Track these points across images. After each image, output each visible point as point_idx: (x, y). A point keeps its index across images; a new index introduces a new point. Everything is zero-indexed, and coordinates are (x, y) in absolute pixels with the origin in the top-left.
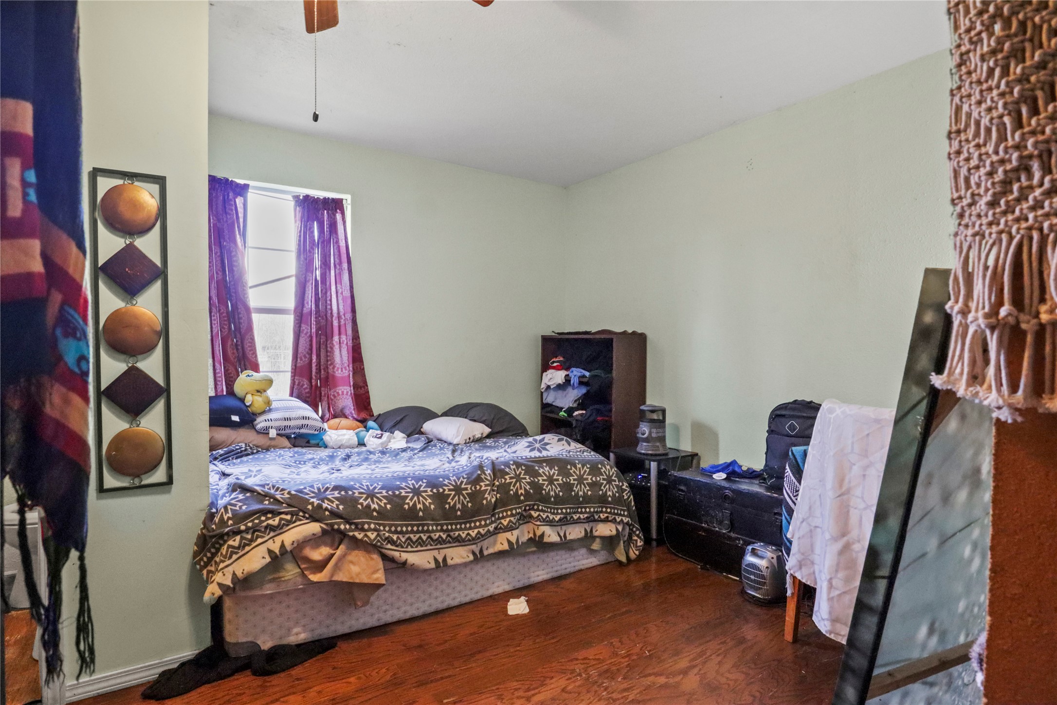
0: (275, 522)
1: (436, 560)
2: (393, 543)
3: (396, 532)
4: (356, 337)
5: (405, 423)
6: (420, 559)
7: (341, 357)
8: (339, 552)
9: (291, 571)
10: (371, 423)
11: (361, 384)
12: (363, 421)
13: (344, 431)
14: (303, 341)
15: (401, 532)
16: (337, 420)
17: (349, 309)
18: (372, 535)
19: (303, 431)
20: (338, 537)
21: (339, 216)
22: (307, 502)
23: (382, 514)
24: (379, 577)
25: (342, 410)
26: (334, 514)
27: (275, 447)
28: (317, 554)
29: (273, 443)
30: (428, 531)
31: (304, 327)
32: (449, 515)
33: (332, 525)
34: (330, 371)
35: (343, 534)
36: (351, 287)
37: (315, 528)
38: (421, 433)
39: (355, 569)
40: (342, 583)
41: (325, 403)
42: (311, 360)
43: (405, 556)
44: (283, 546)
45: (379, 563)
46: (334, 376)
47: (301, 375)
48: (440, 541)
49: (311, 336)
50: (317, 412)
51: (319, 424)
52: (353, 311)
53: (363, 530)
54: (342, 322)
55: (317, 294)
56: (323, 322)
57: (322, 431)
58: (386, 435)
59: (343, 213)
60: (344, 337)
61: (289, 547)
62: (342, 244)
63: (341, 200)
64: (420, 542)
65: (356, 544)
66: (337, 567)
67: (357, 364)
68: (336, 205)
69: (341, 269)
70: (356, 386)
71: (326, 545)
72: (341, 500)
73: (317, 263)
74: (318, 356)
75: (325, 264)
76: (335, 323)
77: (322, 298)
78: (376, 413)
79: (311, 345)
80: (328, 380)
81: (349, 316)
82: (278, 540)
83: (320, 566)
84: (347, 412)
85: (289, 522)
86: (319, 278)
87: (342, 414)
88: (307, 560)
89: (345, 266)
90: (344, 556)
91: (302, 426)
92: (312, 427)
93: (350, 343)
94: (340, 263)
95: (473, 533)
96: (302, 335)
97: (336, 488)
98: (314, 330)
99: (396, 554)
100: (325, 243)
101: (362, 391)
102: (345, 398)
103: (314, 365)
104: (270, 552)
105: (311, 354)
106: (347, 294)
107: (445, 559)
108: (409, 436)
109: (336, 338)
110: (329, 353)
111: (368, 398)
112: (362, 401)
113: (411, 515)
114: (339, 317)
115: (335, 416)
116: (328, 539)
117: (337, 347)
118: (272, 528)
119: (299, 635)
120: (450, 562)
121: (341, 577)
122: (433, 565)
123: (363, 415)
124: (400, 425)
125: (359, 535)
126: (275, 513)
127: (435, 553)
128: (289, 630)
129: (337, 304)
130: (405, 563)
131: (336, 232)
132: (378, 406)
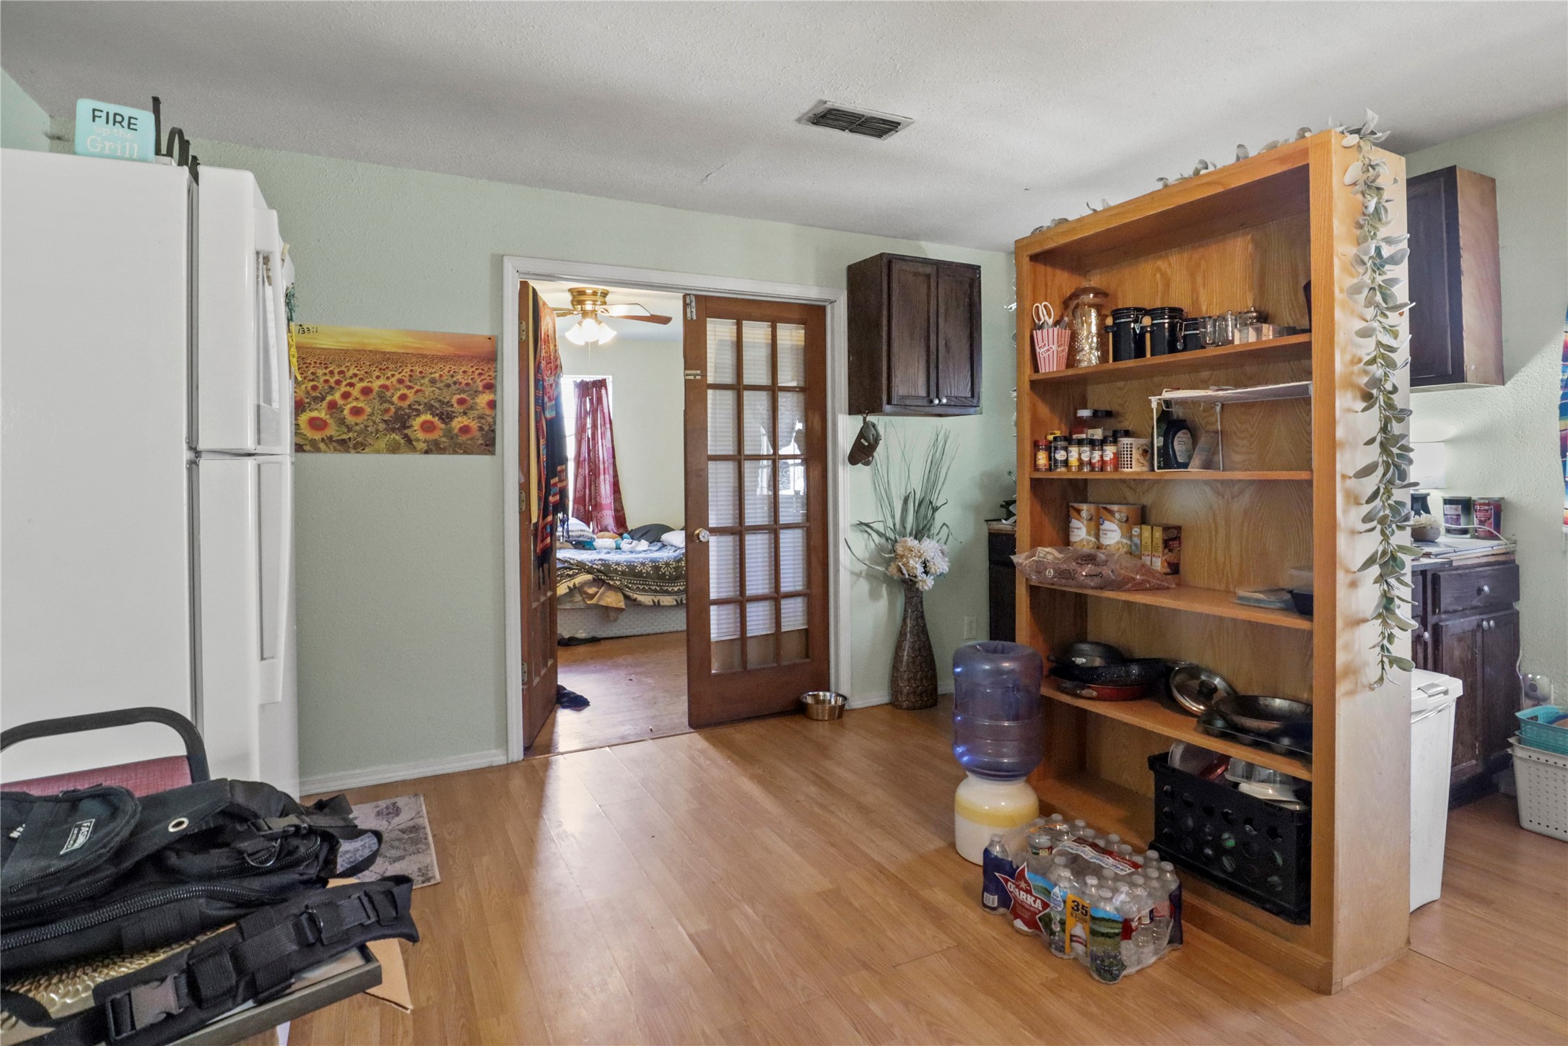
0: (571, 573)
1: (654, 601)
2: (629, 588)
3: (630, 583)
4: (616, 476)
5: (648, 534)
6: (645, 599)
7: (605, 489)
8: (601, 591)
9: (578, 598)
10: (625, 535)
11: (619, 509)
12: (621, 535)
13: (607, 539)
14: (579, 480)
15: (633, 583)
16: (603, 533)
17: (611, 456)
18: (618, 583)
19: (581, 539)
20: (601, 583)
21: (603, 391)
22: (586, 565)
23: (623, 573)
24: (622, 605)
25: (606, 527)
26: (599, 571)
27: (564, 548)
28: (591, 591)
29: (563, 546)
30: (648, 585)
31: (580, 470)
32: (662, 577)
33: (598, 576)
34: (598, 500)
35: (603, 582)
36: (612, 441)
37: (590, 577)
38: (659, 541)
39: (609, 600)
40: (602, 606)
41: (595, 522)
42: (585, 492)
43: (635, 596)
44: (574, 584)
45: (622, 597)
46: (601, 504)
47: (579, 503)
48: (656, 591)
49: (585, 477)
50: (589, 526)
51: (591, 535)
52: (614, 457)
53: (613, 580)
54: (606, 466)
55: (589, 447)
56: (593, 467)
57: (592, 540)
58: (635, 542)
59: (606, 389)
60: (607, 476)
61: (577, 585)
62: (606, 411)
63: (605, 380)
64: (644, 590)
65: (610, 587)
66: (600, 599)
67: (617, 495)
68: (601, 384)
69: (606, 428)
70: (616, 510)
71: (595, 587)
72: (602, 565)
73: (589, 425)
74: (590, 490)
75: (594, 426)
76: (601, 467)
77: (592, 450)
78: (630, 529)
79: (585, 482)
80: (597, 506)
81: (611, 460)
82: (572, 582)
83: (592, 597)
84: (610, 528)
85: (578, 573)
86: (590, 436)
87: (605, 529)
88: (586, 593)
89: (608, 426)
90: (602, 594)
91: (580, 536)
92: (586, 537)
93: (612, 480)
94: (605, 423)
95: (676, 589)
96: (579, 476)
97: (600, 560)
98: (587, 472)
99: (631, 594)
100: (594, 412)
101: (621, 514)
102: (608, 518)
103: (587, 496)
104: (569, 587)
105: (585, 488)
106: (610, 445)
107: (659, 602)
108: (651, 543)
109: (602, 477)
110: (597, 487)
111: (625, 519)
112: (620, 521)
113: (640, 575)
114: (604, 462)
115: (601, 531)
116: (595, 583)
117: (602, 483)
118: (569, 576)
119: (581, 634)
120: (661, 603)
121: (603, 603)
122: (651, 604)
123: (621, 531)
124: (645, 537)
125: (611, 583)
126: (571, 569)
127: (653, 597)
128: (577, 631)
129: (603, 453)
130: (635, 600)
131: (602, 404)
132: (632, 524)
